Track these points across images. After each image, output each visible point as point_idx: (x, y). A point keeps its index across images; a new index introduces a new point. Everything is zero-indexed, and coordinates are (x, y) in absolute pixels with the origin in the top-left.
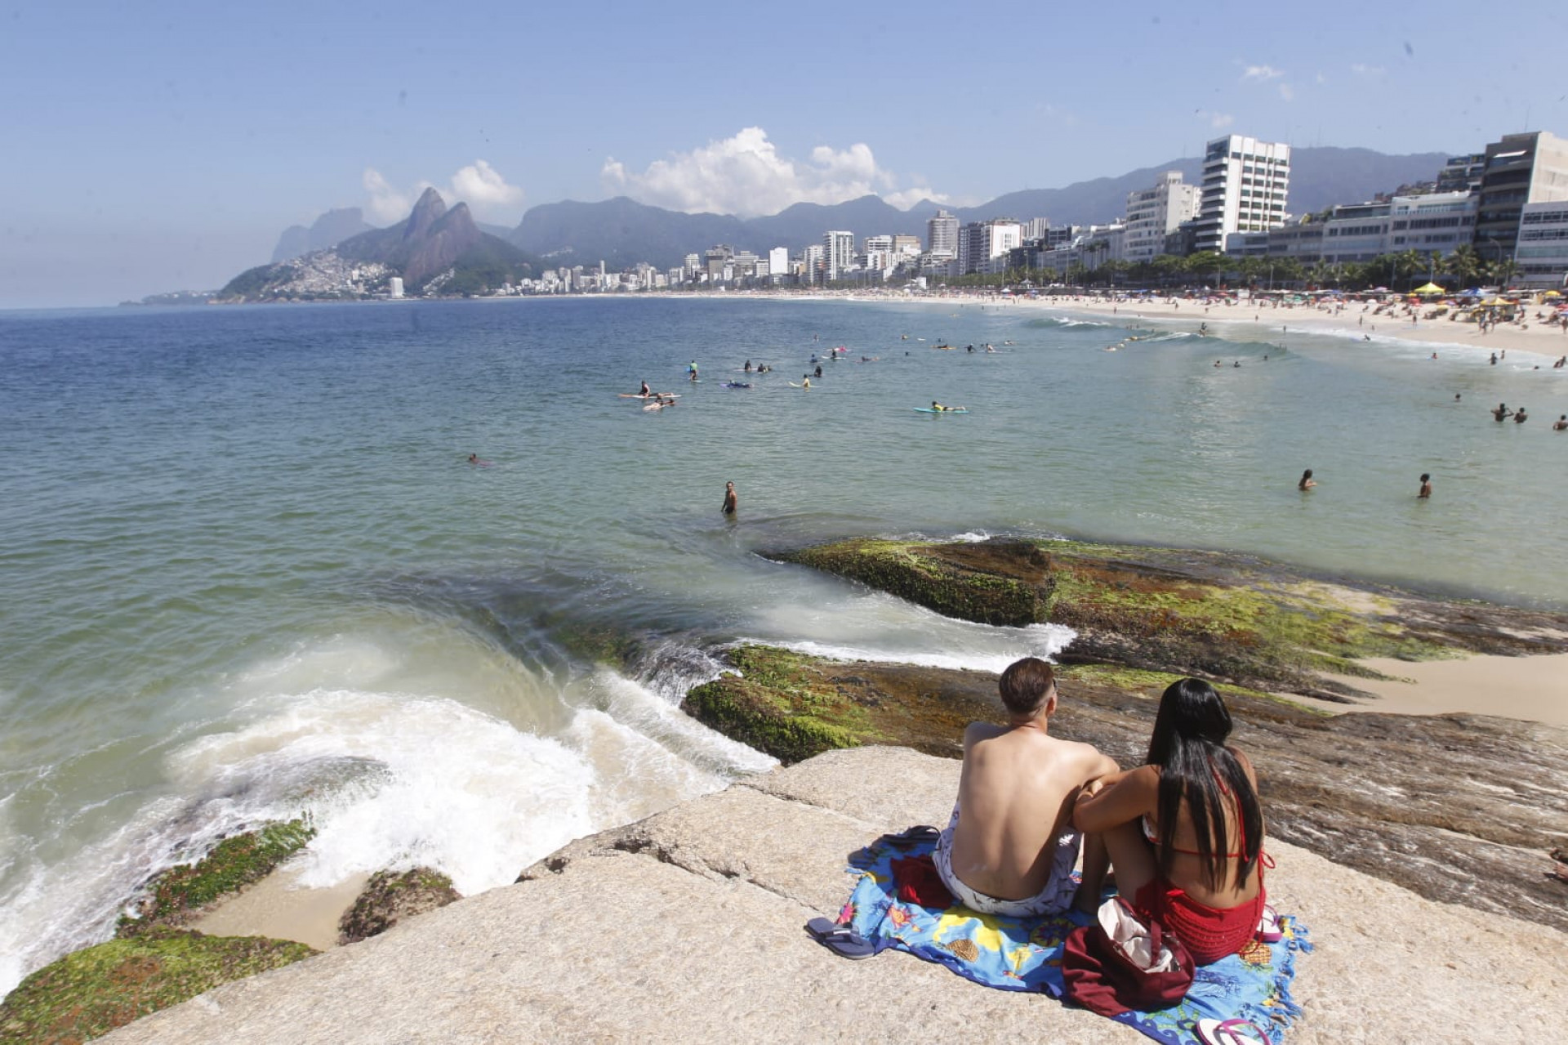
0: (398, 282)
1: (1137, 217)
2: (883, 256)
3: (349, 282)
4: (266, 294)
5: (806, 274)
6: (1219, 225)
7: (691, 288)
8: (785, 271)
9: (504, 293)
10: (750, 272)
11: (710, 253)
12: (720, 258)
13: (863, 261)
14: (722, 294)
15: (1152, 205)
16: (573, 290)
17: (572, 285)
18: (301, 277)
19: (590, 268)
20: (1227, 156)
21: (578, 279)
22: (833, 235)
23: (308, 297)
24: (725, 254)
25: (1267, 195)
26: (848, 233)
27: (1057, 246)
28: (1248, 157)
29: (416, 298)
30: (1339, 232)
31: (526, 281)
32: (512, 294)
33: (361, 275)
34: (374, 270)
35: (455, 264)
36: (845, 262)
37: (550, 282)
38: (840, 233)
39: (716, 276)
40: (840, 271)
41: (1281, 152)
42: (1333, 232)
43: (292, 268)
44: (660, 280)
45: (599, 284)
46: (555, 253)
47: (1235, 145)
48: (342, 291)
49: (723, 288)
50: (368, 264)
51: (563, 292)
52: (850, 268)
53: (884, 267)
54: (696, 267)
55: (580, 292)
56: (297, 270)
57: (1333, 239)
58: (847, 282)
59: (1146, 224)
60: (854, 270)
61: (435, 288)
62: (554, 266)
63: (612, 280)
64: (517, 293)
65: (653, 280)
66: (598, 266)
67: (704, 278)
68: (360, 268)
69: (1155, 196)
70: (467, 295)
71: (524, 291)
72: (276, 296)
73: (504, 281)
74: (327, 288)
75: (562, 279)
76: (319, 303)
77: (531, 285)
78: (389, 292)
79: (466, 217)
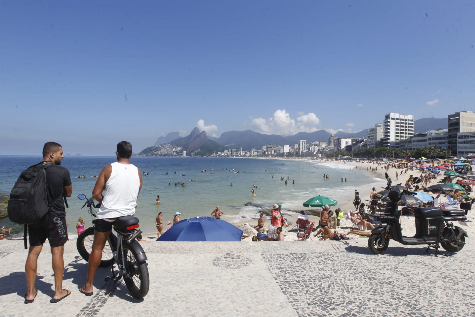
0: (185, 152)
1: (369, 137)
2: (314, 148)
3: (172, 152)
4: (151, 154)
5: (294, 152)
6: (389, 139)
7: (262, 156)
8: (288, 151)
9: (213, 156)
10: (279, 152)
11: (269, 146)
12: (271, 147)
13: (309, 149)
14: (270, 158)
15: (373, 133)
16: (231, 155)
17: (231, 154)
18: (160, 150)
19: (238, 149)
20: (390, 119)
21: (233, 153)
22: (301, 141)
23: (161, 155)
24: (273, 146)
25: (406, 130)
26: (306, 141)
27: (357, 145)
28: (397, 119)
29: (189, 157)
30: (416, 141)
31: (219, 153)
32: (215, 156)
33: (175, 150)
34: (179, 148)
35: (200, 148)
36: (304, 149)
37: (226, 153)
38: (303, 141)
39: (270, 153)
40: (302, 152)
41: (410, 117)
42: (414, 141)
43: (158, 147)
44: (256, 153)
45: (239, 154)
46: (229, 145)
47: (392, 115)
48: (170, 154)
49: (270, 156)
50: (178, 147)
51: (229, 156)
52: (305, 151)
53: (314, 150)
54: (265, 150)
55: (233, 156)
56: (159, 148)
57: (414, 143)
58: (304, 155)
59: (372, 139)
60: (306, 152)
61: (194, 154)
62: (228, 149)
63: (242, 153)
64: (216, 156)
65: (254, 154)
66: (240, 149)
67: (267, 153)
68: (175, 148)
69: (374, 131)
70: (202, 156)
71: (218, 156)
72: (153, 155)
73: (213, 153)
74: (166, 153)
75: (229, 152)
76: (163, 157)
77: (220, 154)
78: (182, 155)
79: (205, 135)
